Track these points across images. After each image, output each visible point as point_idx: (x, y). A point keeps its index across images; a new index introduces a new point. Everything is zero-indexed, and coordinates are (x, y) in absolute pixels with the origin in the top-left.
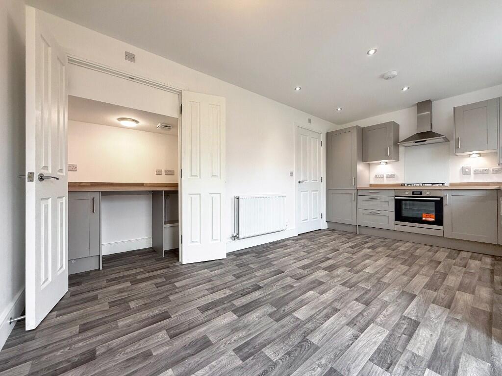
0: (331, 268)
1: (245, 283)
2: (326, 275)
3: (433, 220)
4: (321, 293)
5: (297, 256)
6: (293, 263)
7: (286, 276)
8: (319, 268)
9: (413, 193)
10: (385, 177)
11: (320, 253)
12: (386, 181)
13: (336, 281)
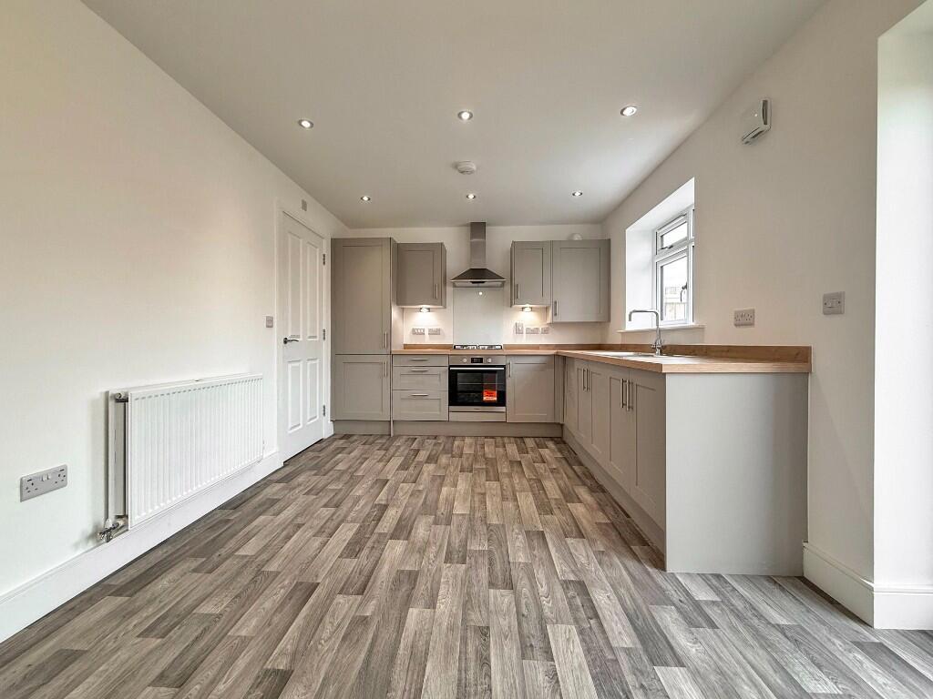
0: (403, 530)
1: (221, 687)
2: (408, 552)
3: (496, 399)
4: (432, 604)
5: (317, 523)
6: (320, 549)
7: (330, 597)
8: (382, 540)
9: (473, 361)
10: (426, 332)
11: (359, 498)
12: (427, 340)
13: (432, 556)
